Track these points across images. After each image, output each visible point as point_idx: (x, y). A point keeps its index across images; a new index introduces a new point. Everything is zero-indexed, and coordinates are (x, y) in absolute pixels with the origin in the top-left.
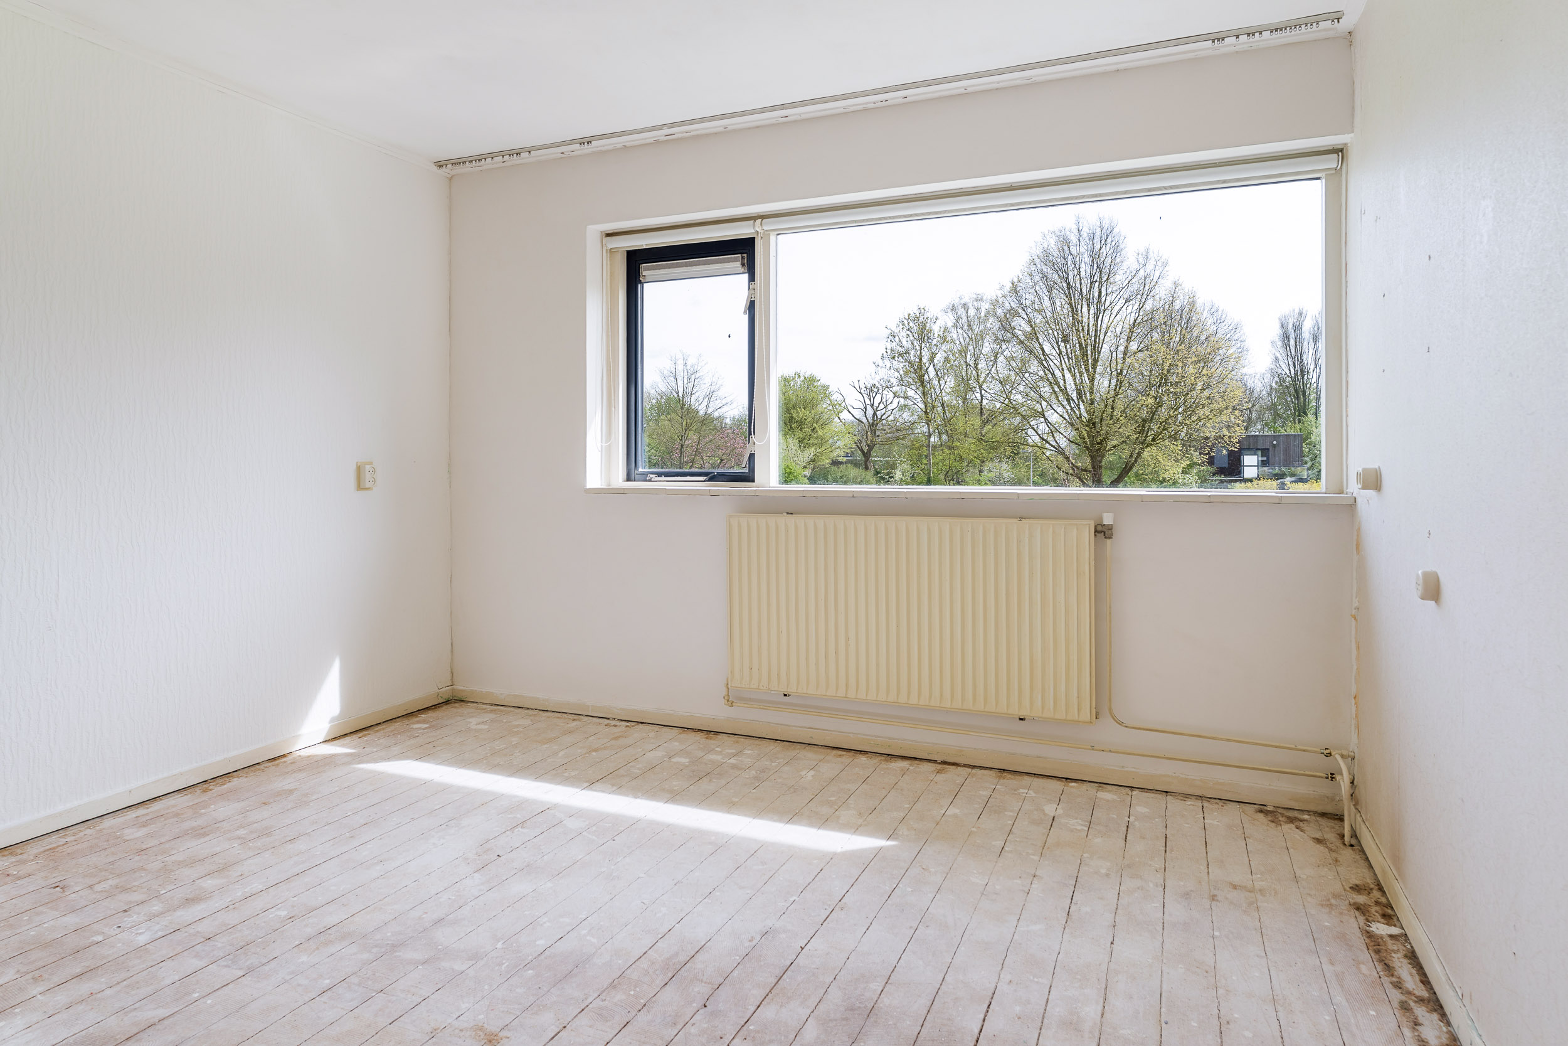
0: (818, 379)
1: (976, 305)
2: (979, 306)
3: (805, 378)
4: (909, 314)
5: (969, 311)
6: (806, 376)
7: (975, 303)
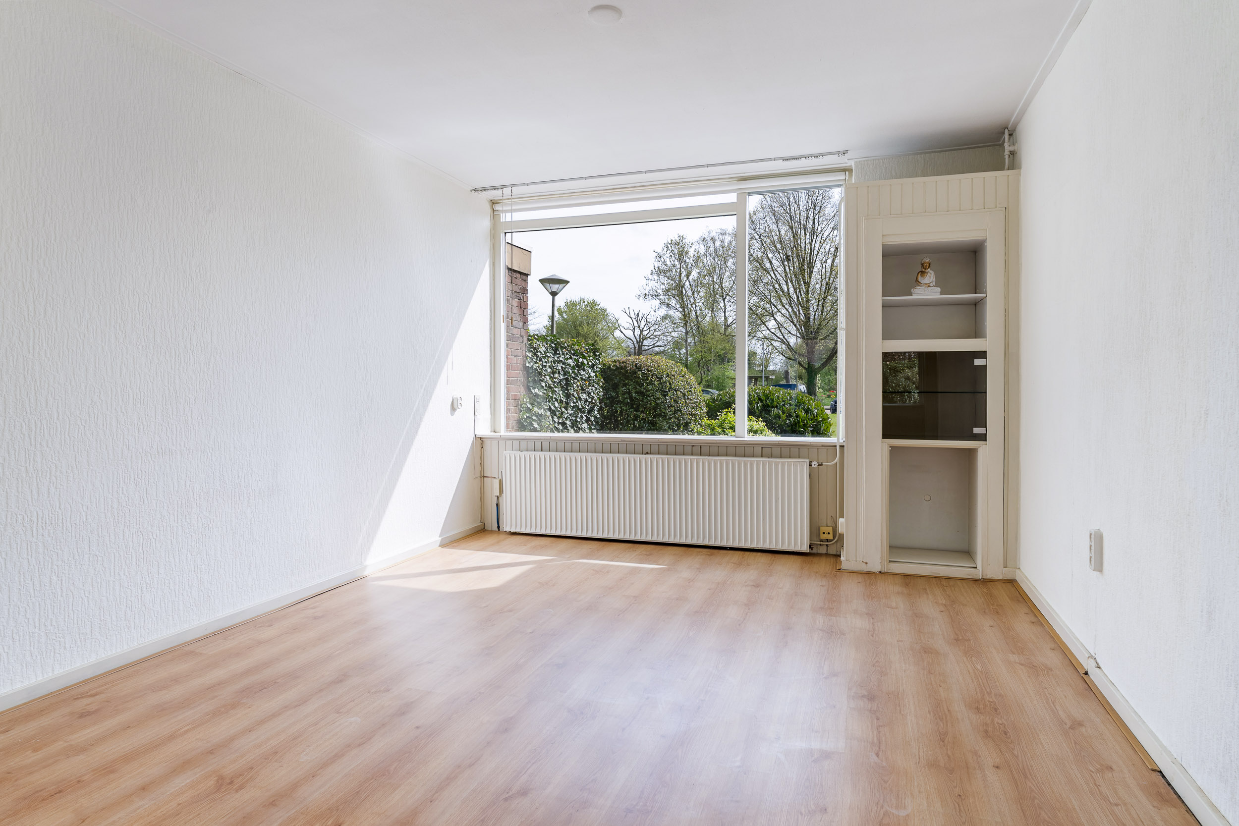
0: (598, 303)
1: (721, 238)
2: (723, 239)
3: (588, 303)
4: (672, 240)
5: (716, 242)
6: (589, 301)
7: (720, 236)
